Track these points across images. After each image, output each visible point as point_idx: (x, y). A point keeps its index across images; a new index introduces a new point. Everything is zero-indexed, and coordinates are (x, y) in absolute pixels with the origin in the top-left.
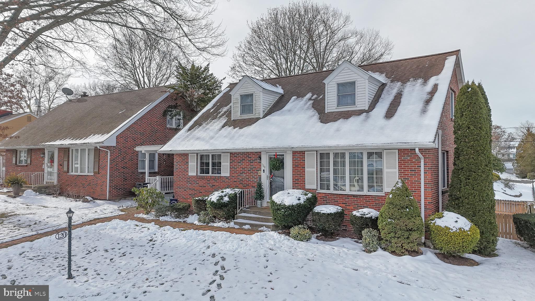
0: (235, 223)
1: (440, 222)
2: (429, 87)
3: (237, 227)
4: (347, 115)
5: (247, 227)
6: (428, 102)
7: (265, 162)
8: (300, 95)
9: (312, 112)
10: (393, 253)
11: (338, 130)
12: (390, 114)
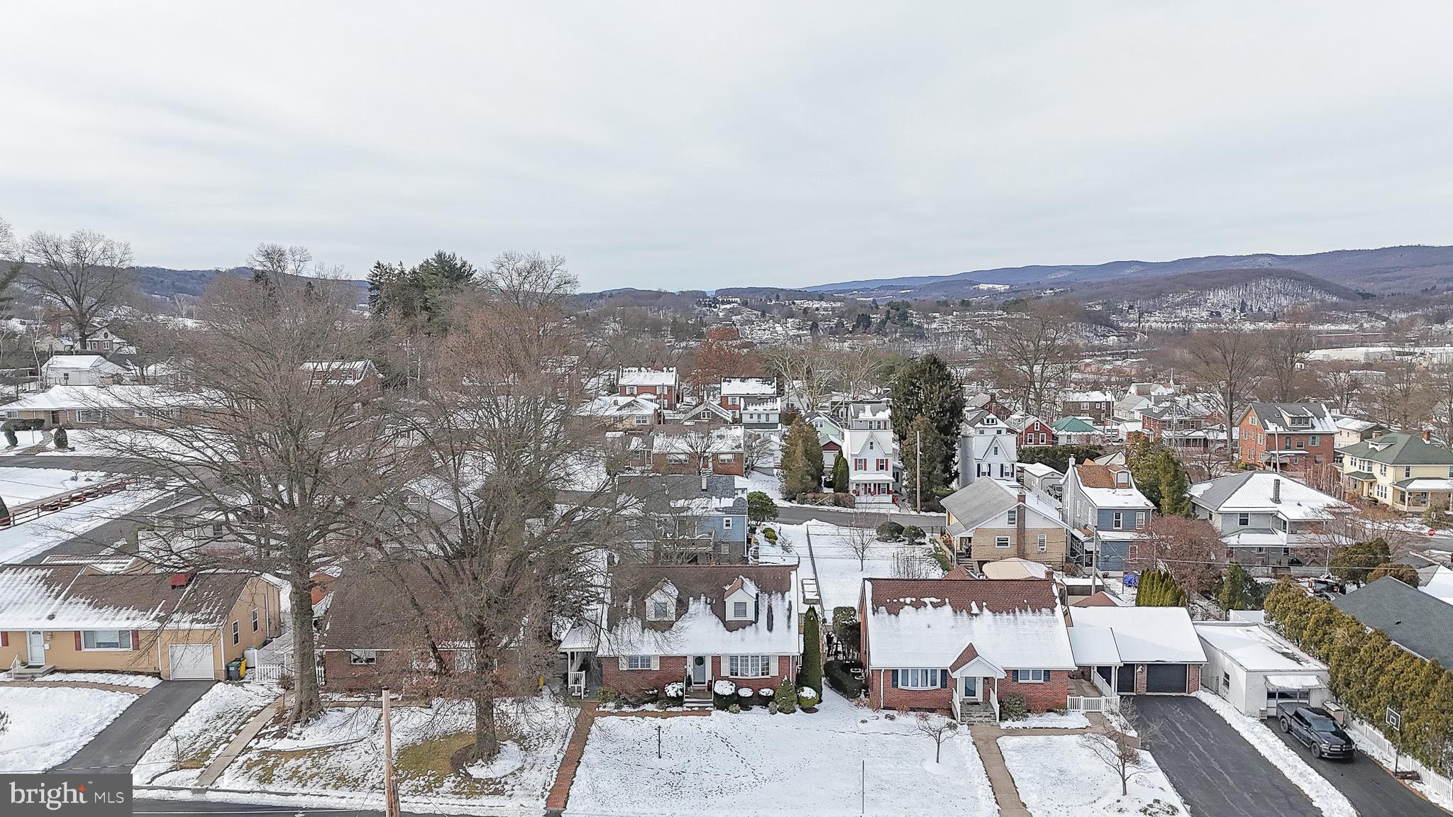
0: (687, 707)
1: (803, 694)
2: (787, 606)
3: (689, 710)
4: (743, 625)
5: (697, 709)
6: (789, 617)
7: (690, 661)
8: (697, 598)
9: (715, 619)
10: (785, 713)
11: (743, 640)
12: (770, 628)
